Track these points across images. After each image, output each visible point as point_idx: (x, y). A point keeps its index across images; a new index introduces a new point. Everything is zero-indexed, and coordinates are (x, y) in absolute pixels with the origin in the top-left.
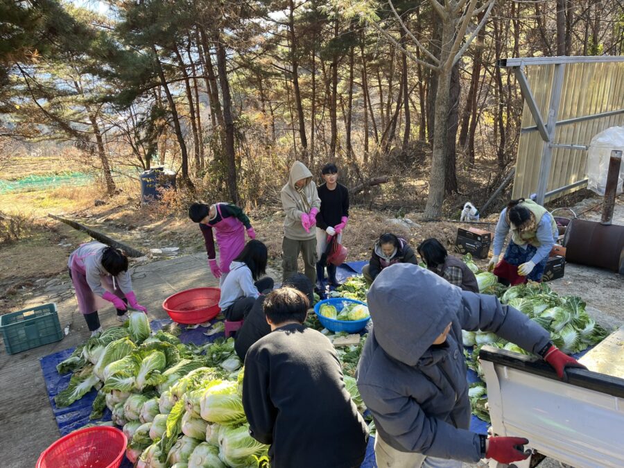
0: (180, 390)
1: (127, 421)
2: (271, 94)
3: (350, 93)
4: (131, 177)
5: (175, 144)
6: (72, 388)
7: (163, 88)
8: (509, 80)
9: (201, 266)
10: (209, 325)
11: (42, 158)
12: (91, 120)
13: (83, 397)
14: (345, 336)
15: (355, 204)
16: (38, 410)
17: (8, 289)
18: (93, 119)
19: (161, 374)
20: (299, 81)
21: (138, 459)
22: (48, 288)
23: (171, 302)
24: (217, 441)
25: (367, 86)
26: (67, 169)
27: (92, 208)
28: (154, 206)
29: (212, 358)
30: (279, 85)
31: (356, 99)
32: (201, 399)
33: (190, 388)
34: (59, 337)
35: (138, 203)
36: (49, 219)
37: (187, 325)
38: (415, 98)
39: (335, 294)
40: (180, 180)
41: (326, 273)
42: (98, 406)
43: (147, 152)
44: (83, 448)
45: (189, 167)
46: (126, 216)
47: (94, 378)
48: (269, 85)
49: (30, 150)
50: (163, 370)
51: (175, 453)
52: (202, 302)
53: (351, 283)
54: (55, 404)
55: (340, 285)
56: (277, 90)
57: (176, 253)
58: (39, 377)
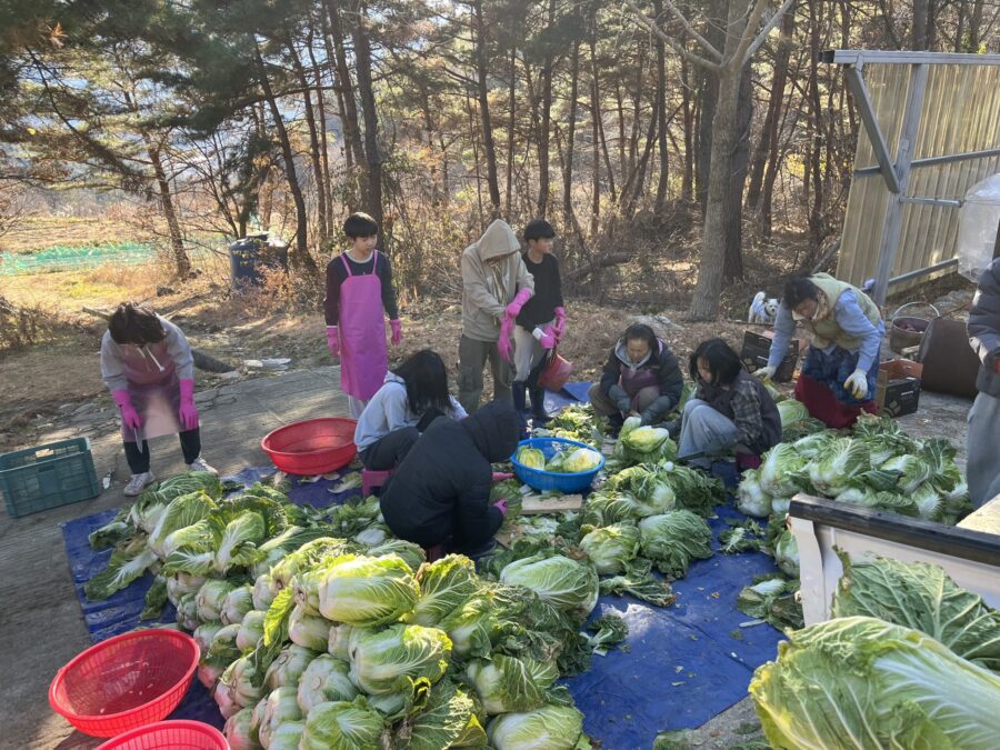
0: (287, 572)
1: (200, 621)
2: (444, 120)
3: (572, 120)
4: (215, 251)
5: (287, 198)
6: (114, 571)
7: (267, 106)
8: (831, 103)
9: (325, 387)
10: (336, 477)
11: (73, 219)
12: (151, 156)
13: (131, 584)
14: (558, 497)
15: (577, 296)
16: (57, 605)
17: (13, 418)
18: (155, 156)
19: (256, 548)
20: (490, 98)
21: (217, 681)
22: (79, 417)
23: (276, 439)
24: (347, 653)
25: (599, 110)
26: (113, 237)
27: (152, 298)
28: (251, 295)
29: (340, 528)
30: (456, 104)
31: (580, 131)
32: (321, 585)
33: (302, 567)
34: (92, 491)
35: (226, 291)
36: (83, 315)
37: (301, 476)
38: (676, 131)
39: (541, 432)
40: (293, 254)
41: (528, 399)
42: (155, 599)
43: (241, 209)
44: (128, 665)
45: (309, 235)
46: (206, 311)
47: (148, 555)
48: (440, 104)
49: (54, 207)
50: (259, 543)
51: (277, 671)
52: (326, 440)
53: (569, 415)
54: (85, 595)
55: (551, 419)
56: (453, 114)
57: (286, 367)
58: (59, 555)
